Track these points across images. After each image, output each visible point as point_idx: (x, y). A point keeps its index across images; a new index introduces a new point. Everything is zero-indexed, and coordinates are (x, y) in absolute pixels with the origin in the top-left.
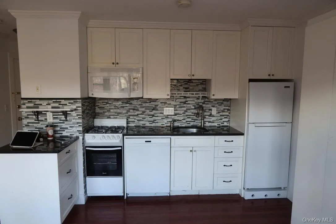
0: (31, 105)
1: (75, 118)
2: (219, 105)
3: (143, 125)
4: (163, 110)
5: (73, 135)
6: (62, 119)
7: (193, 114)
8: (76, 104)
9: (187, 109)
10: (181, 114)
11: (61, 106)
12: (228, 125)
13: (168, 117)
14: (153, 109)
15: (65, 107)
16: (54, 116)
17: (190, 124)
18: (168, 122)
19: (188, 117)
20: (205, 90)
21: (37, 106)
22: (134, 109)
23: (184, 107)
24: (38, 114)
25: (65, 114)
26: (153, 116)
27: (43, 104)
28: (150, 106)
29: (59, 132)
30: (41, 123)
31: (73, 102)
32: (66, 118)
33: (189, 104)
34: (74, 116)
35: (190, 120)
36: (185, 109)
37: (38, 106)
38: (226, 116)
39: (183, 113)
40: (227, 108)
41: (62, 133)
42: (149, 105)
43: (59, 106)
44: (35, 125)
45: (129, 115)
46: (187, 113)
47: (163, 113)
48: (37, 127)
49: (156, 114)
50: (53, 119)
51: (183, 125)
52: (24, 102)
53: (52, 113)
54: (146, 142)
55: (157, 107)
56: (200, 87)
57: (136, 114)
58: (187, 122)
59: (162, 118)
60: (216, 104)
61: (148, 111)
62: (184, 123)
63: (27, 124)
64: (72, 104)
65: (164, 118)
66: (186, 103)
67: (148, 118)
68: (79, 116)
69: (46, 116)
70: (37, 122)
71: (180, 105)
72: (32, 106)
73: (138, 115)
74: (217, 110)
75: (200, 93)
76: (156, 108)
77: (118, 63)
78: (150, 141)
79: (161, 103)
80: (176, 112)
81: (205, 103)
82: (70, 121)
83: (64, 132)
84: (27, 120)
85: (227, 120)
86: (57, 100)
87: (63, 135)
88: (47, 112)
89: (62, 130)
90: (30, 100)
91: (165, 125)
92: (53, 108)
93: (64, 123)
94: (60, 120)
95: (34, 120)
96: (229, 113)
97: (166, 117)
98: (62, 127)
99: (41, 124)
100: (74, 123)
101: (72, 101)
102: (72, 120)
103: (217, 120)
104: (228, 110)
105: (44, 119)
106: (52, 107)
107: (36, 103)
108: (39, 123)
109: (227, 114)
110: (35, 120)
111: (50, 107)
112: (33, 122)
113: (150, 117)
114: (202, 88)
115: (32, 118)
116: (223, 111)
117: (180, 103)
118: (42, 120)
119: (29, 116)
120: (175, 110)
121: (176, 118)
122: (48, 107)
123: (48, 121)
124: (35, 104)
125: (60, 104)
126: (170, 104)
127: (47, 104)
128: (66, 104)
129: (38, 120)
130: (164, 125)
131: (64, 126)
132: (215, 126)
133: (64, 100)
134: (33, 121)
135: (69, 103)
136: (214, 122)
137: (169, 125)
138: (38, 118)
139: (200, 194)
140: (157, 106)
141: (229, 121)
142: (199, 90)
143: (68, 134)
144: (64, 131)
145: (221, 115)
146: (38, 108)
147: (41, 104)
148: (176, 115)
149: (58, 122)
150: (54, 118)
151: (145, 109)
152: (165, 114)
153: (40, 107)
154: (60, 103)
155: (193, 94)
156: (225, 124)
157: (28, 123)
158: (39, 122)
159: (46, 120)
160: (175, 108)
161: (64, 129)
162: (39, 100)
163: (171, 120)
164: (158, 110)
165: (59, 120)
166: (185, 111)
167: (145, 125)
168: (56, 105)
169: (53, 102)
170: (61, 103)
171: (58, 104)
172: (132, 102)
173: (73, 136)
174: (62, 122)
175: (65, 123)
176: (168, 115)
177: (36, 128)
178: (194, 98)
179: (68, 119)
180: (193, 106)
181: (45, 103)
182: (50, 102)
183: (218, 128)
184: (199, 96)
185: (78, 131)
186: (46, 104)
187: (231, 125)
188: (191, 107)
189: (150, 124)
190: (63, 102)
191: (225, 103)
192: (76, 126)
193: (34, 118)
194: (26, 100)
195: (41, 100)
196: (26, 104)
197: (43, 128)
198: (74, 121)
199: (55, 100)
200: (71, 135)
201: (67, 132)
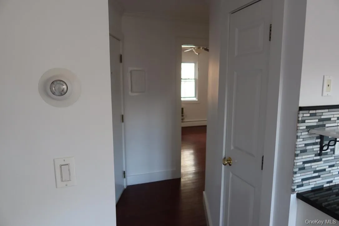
0: (314, 122)
21: (322, 123)
24: (322, 140)
27: (332, 119)
30: (323, 159)
37: (325, 123)
44: (315, 165)
48: (318, 169)
52: (304, 115)
63: (303, 166)
70: (318, 158)
72: (315, 124)
84: (304, 157)
90: (314, 112)
95: (314, 155)
99: (325, 162)
105: (329, 150)
107: (322, 117)
108: (321, 160)
110: (316, 156)
112: (312, 159)
115: (312, 151)
118: (327, 154)
119: (308, 148)
122: (338, 125)
124: (320, 120)
129: (321, 154)
134: (311, 157)
138: (321, 148)
146: (324, 127)
147: (329, 119)
153: (327, 125)
157: (304, 163)
158: (322, 157)
159: (332, 152)
162: (327, 110)
177: (315, 172)
181: (336, 115)
186: (336, 119)
193: (315, 150)
194: (307, 112)
195: (330, 110)
196: (306, 121)
197: (324, 170)
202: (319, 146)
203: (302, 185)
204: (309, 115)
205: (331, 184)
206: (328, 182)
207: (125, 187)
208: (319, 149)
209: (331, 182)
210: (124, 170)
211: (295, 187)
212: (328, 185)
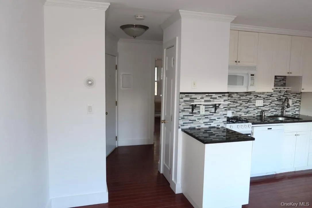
0: (188, 99)
2: (294, 97)
3: (240, 115)
4: (255, 102)
5: (219, 125)
6: (212, 111)
7: (276, 105)
8: (224, 98)
9: (272, 101)
10: (267, 105)
11: (212, 99)
12: (299, 113)
13: (258, 108)
14: (248, 102)
15: (215, 101)
16: (206, 109)
17: (273, 113)
18: (258, 112)
19: (272, 108)
20: (285, 85)
21: (192, 100)
22: (234, 102)
23: (270, 99)
24: (194, 107)
25: (216, 107)
26: (248, 107)
28: (246, 99)
29: (208, 123)
30: (194, 115)
32: (215, 110)
33: (273, 97)
34: (222, 109)
35: (273, 110)
36: (270, 101)
37: (193, 100)
38: (298, 107)
39: (269, 105)
40: (299, 99)
41: (210, 125)
42: (246, 98)
43: (210, 99)
44: (190, 118)
45: (230, 107)
46: (272, 105)
47: (255, 105)
48: (191, 119)
49: (250, 105)
50: (205, 112)
51: (268, 114)
52: (182, 96)
53: (204, 106)
54: (268, 129)
55: (251, 100)
56: (282, 83)
57: (235, 106)
58: (271, 112)
59: (254, 109)
60: (292, 96)
61: (244, 103)
62: (269, 113)
63: (183, 117)
64: (221, 98)
65: (255, 109)
66: (272, 96)
69: (200, 109)
70: (191, 114)
71: (267, 98)
72: (189, 100)
73: (237, 106)
74: (292, 102)
75: (282, 87)
76: (250, 100)
77: (239, 62)
79: (254, 96)
80: (265, 103)
81: (285, 96)
82: (218, 112)
83: (212, 123)
84: (183, 113)
85: (298, 109)
86: (210, 94)
87: (211, 126)
88: (200, 105)
89: (211, 121)
90: (187, 95)
91: (256, 115)
92: (205, 101)
93: (213, 115)
94: (210, 113)
95: (189, 113)
96: (300, 104)
97: (257, 108)
98: (211, 119)
99: (195, 117)
100: (221, 115)
101: (221, 95)
103: (292, 110)
104: (300, 101)
105: (197, 112)
106: (205, 100)
107: (192, 97)
108: (193, 116)
109: (298, 104)
110: (190, 113)
111: (203, 100)
112: (188, 115)
113: (245, 109)
114: (284, 83)
115: (188, 111)
116: (296, 102)
117: (268, 96)
118: (195, 113)
119: (185, 109)
120: (264, 102)
121: (264, 108)
122: (202, 101)
123: (201, 113)
124: (191, 98)
125: (211, 98)
126: (260, 97)
127: (201, 98)
128: (216, 98)
130: (255, 115)
131: (213, 117)
132: (290, 115)
133: (214, 94)
135: (219, 97)
136: (289, 112)
137: (259, 115)
139: (296, 171)
140: (251, 99)
141: (299, 110)
142: (281, 85)
143: (215, 125)
144: (213, 122)
145: (294, 106)
146: (193, 101)
147: (196, 98)
148: (264, 106)
149: (208, 114)
150: (206, 110)
151: (242, 101)
152: (256, 105)
153: (195, 101)
154: (211, 97)
155: (277, 88)
156: (297, 113)
157: (184, 116)
158: (193, 114)
159: (199, 113)
160: (264, 100)
161: (213, 121)
162: (194, 94)
163: (260, 111)
164: (251, 102)
166: (272, 103)
167: (241, 115)
168: (208, 98)
169: (206, 96)
170: (212, 97)
171: (210, 98)
172: (233, 95)
173: (219, 126)
176: (258, 107)
177: (190, 120)
178: (277, 91)
180: (276, 98)
181: (199, 96)
182: (203, 96)
183: (292, 116)
184: (281, 90)
185: (223, 122)
186: (200, 98)
187: (300, 114)
188: (274, 99)
189: (245, 114)
190: (214, 96)
191: (298, 95)
192: (222, 117)
193: (189, 111)
194: (184, 94)
195: (196, 94)
196: (184, 98)
197: (195, 120)
198: (221, 113)
199: (207, 95)
200: (217, 125)
201: (215, 123)
202: (191, 109)
203: (184, 126)
204: (185, 96)
205: (200, 127)
206: (198, 126)
207: (117, 147)
208: (191, 111)
209: (200, 126)
210: (116, 136)
211: (180, 126)
212: (198, 127)
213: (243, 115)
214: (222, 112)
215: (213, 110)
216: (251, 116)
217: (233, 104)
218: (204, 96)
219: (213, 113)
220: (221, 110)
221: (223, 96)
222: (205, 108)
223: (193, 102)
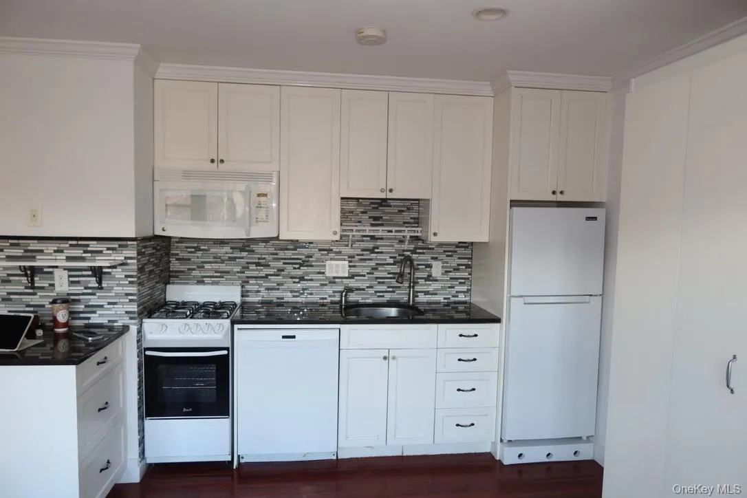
0: (18, 252)
1: (121, 282)
2: (447, 256)
3: (278, 298)
4: (325, 266)
5: (116, 321)
6: (90, 285)
7: (391, 276)
8: (124, 252)
9: (377, 264)
10: (364, 276)
11: (90, 255)
12: (467, 299)
13: (335, 282)
14: (301, 265)
15: (97, 258)
16: (71, 279)
17: (383, 296)
18: (334, 292)
19: (379, 283)
20: (417, 223)
21: (31, 255)
22: (258, 264)
23: (371, 260)
24: (32, 272)
25: (98, 273)
26: (302, 279)
27: (45, 251)
28: (296, 257)
29: (82, 315)
30: (39, 294)
31: (117, 246)
32: (100, 282)
33: (382, 253)
34: (119, 280)
35: (384, 288)
36: (373, 264)
37: (34, 254)
38: (463, 281)
39: (368, 273)
40: (465, 261)
41: (89, 318)
42: (294, 254)
43: (84, 255)
44: (26, 298)
46: (377, 274)
47: (323, 273)
48: (31, 303)
49: (308, 274)
50: (69, 286)
51: (368, 298)
52: (2, 244)
53: (67, 271)
54: (284, 337)
55: (310, 259)
56: (407, 216)
57: (264, 275)
58: (376, 292)
59: (322, 285)
60: (440, 253)
61: (289, 267)
62: (371, 294)
63: (7, 297)
64: (114, 251)
65: (326, 285)
66: (376, 250)
67: (290, 284)
68: (129, 279)
69: (53, 279)
70: (31, 291)
71: (363, 255)
72: (20, 254)
73: (267, 276)
74: (443, 267)
75: (406, 229)
76: (308, 261)
77: (222, 161)
78: (294, 337)
79: (320, 250)
80: (353, 270)
81: (418, 251)
82: (110, 289)
83: (94, 315)
84: (7, 287)
85: (464, 288)
86: (80, 242)
87: (91, 321)
88: (55, 269)
89: (90, 309)
90: (16, 241)
91: (329, 300)
92: (69, 259)
93: (94, 294)
94: (86, 288)
95: (23, 288)
96: (470, 274)
97: (330, 282)
98: (90, 303)
99: (41, 297)
100: (117, 295)
101: (115, 245)
102: (115, 288)
103: (443, 288)
104: (468, 266)
105: (47, 285)
106: (67, 257)
107: (30, 248)
108: (34, 294)
109: (466, 275)
110: (26, 288)
111: (62, 256)
112: (22, 291)
113: (294, 282)
114: (411, 218)
115: (19, 283)
116: (456, 270)
117: (363, 250)
118: (43, 288)
119: (11, 278)
120: (350, 266)
121: (352, 283)
122: (58, 258)
123: (58, 289)
124: (26, 251)
125: (85, 252)
126: (340, 252)
127: (55, 251)
128: (101, 252)
129: (33, 287)
130: (326, 299)
131: (94, 300)
132: (439, 303)
133: (95, 242)
134: (21, 289)
135: (108, 249)
136: (436, 294)
137: (337, 299)
138: (33, 282)
139: (405, 454)
140: (311, 257)
141: (468, 291)
142: (405, 223)
143: (104, 321)
144: (95, 312)
145: (451, 278)
146: (33, 258)
147: (41, 251)
148: (352, 276)
149: (80, 292)
150: (72, 283)
151: (284, 263)
152: (328, 274)
153: (38, 257)
154: (85, 249)
155: (391, 231)
156: (461, 297)
157: (9, 294)
158: (35, 291)
159: (53, 288)
160: (350, 262)
161: (94, 309)
162: (36, 242)
163: (341, 288)
164: (312, 266)
165: (83, 288)
166: (373, 269)
167: (283, 299)
168: (78, 252)
169: (71, 245)
170: (89, 249)
171: (82, 252)
173: (115, 324)
174: (90, 291)
175: (97, 294)
176: (334, 278)
177: (28, 306)
178: (392, 239)
179: (103, 285)
180: (391, 257)
181: (50, 247)
182: (62, 245)
183: (445, 306)
184: (404, 237)
185: (127, 312)
186: (52, 251)
187: (472, 301)
188: (385, 260)
189: (294, 296)
190: (94, 246)
191: (460, 250)
192: (121, 300)
193: (23, 282)
194: (6, 241)
195: (41, 241)
196: (5, 250)
197: (43, 306)
198: (118, 289)
199: (75, 242)
200: (109, 321)
201: (100, 315)
202: (28, 278)
204: (8, 244)
208: (28, 282)
213: (288, 297)
214: (121, 288)
215: (93, 282)
216: (317, 303)
217: (257, 270)
218: (65, 245)
219: (94, 291)
220: (117, 282)
221: (120, 246)
222: (70, 276)
223: (35, 261)
